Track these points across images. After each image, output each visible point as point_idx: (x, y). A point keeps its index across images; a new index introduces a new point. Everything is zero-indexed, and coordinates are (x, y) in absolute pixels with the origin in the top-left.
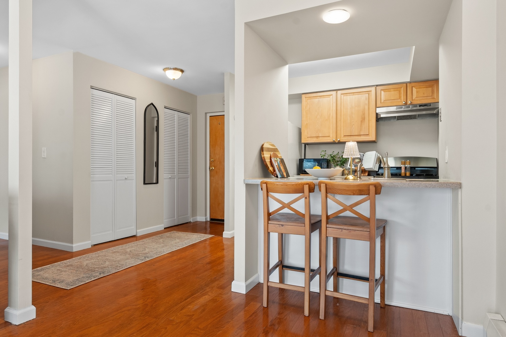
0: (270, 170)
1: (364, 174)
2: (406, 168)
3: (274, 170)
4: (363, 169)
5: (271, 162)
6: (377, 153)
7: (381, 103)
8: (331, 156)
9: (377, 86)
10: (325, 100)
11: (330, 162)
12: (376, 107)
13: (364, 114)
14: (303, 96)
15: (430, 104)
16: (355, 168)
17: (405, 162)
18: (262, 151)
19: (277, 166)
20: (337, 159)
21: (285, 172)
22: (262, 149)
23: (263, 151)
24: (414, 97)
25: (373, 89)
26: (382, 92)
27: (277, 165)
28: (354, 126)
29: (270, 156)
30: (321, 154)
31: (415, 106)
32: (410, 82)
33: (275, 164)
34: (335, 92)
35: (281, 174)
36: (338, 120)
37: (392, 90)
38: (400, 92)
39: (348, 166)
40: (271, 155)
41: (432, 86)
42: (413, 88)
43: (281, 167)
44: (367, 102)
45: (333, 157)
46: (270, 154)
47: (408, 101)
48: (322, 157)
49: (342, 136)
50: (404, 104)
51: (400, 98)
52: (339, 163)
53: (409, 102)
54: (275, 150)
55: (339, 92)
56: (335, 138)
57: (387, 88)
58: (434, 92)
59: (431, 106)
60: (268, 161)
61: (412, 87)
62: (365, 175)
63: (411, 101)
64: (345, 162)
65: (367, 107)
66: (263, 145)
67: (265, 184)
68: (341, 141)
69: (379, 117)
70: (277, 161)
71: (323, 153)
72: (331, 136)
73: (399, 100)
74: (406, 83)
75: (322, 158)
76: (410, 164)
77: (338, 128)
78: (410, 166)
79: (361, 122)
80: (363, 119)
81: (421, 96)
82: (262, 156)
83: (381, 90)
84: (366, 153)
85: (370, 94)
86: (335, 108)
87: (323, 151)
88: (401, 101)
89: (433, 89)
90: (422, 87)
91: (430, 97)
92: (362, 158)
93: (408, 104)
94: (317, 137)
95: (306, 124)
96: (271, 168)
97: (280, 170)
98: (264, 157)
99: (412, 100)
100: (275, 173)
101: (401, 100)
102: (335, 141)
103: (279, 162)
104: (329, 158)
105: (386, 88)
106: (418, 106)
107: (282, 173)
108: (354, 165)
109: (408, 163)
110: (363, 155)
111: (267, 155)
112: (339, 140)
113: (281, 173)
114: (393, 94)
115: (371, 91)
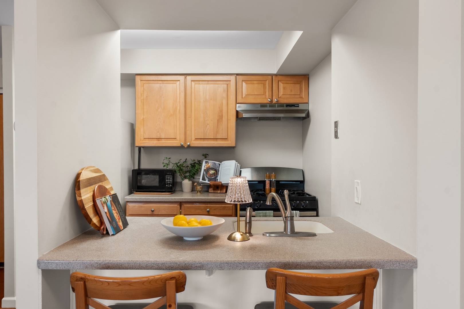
0: (95, 224)
1: (221, 190)
2: (271, 181)
3: (102, 222)
4: (220, 184)
5: (95, 206)
6: (237, 163)
7: (242, 98)
8: (177, 165)
9: (237, 75)
10: (170, 87)
11: (176, 173)
12: (236, 103)
13: (221, 111)
14: (138, 78)
15: (297, 105)
16: (209, 182)
17: (270, 175)
18: (76, 189)
19: (108, 213)
20: (184, 169)
21: (120, 221)
22: (77, 185)
23: (79, 189)
24: (281, 93)
25: (233, 78)
26: (244, 84)
27: (106, 210)
28: (208, 126)
29: (92, 194)
30: (163, 163)
31: (282, 105)
32: (276, 75)
33: (104, 210)
34: (183, 77)
35: (113, 227)
36: (187, 117)
37: (255, 82)
38: (264, 85)
39: (201, 180)
40: (94, 191)
41: (300, 83)
42: (280, 83)
43: (114, 212)
44: (225, 95)
45: (180, 167)
46: (92, 190)
47: (274, 98)
48: (164, 166)
49: (193, 139)
50: (269, 102)
51: (265, 92)
52: (188, 174)
53: (275, 100)
54: (103, 178)
55: (189, 78)
56: (184, 142)
57: (250, 79)
58: (302, 90)
59: (298, 107)
60: (88, 206)
61: (278, 81)
62: (222, 192)
63: (277, 99)
64: (196, 174)
65: (225, 102)
66: (78, 175)
67: (82, 283)
68: (192, 145)
69: (240, 117)
70: (105, 203)
71: (166, 161)
72: (178, 138)
73: (264, 96)
74: (272, 75)
75: (165, 168)
76: (275, 178)
77: (188, 128)
78: (275, 179)
79: (218, 120)
80: (220, 118)
81: (288, 94)
82: (78, 199)
83: (242, 81)
84: (223, 162)
85: (229, 85)
86: (183, 100)
87: (166, 158)
88: (266, 98)
89: (301, 86)
90: (289, 82)
91: (298, 96)
92: (217, 168)
93: (274, 102)
94: (159, 139)
95: (142, 118)
96: (95, 220)
97: (112, 220)
98: (81, 201)
99: (279, 98)
100: (103, 229)
101: (266, 96)
102: (184, 145)
103: (109, 203)
104: (175, 168)
105: (248, 79)
106: (285, 105)
107: (116, 223)
108: (209, 178)
109: (273, 177)
110: (218, 165)
111: (86, 195)
112: (188, 144)
113: (115, 226)
114: (256, 88)
115: (230, 81)
